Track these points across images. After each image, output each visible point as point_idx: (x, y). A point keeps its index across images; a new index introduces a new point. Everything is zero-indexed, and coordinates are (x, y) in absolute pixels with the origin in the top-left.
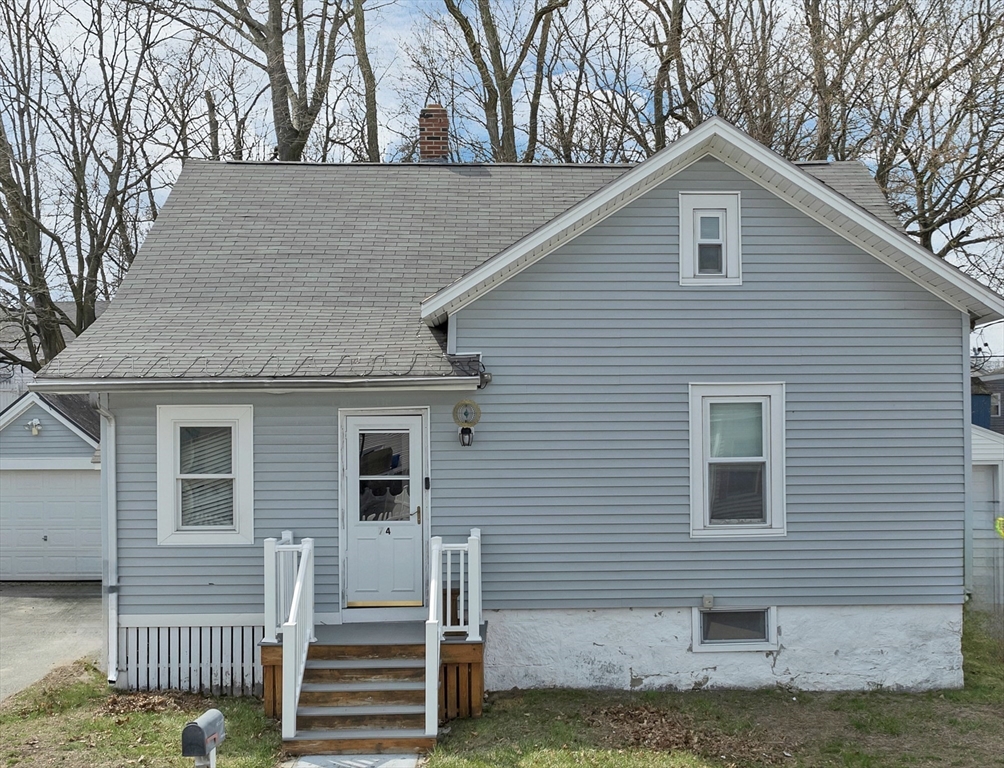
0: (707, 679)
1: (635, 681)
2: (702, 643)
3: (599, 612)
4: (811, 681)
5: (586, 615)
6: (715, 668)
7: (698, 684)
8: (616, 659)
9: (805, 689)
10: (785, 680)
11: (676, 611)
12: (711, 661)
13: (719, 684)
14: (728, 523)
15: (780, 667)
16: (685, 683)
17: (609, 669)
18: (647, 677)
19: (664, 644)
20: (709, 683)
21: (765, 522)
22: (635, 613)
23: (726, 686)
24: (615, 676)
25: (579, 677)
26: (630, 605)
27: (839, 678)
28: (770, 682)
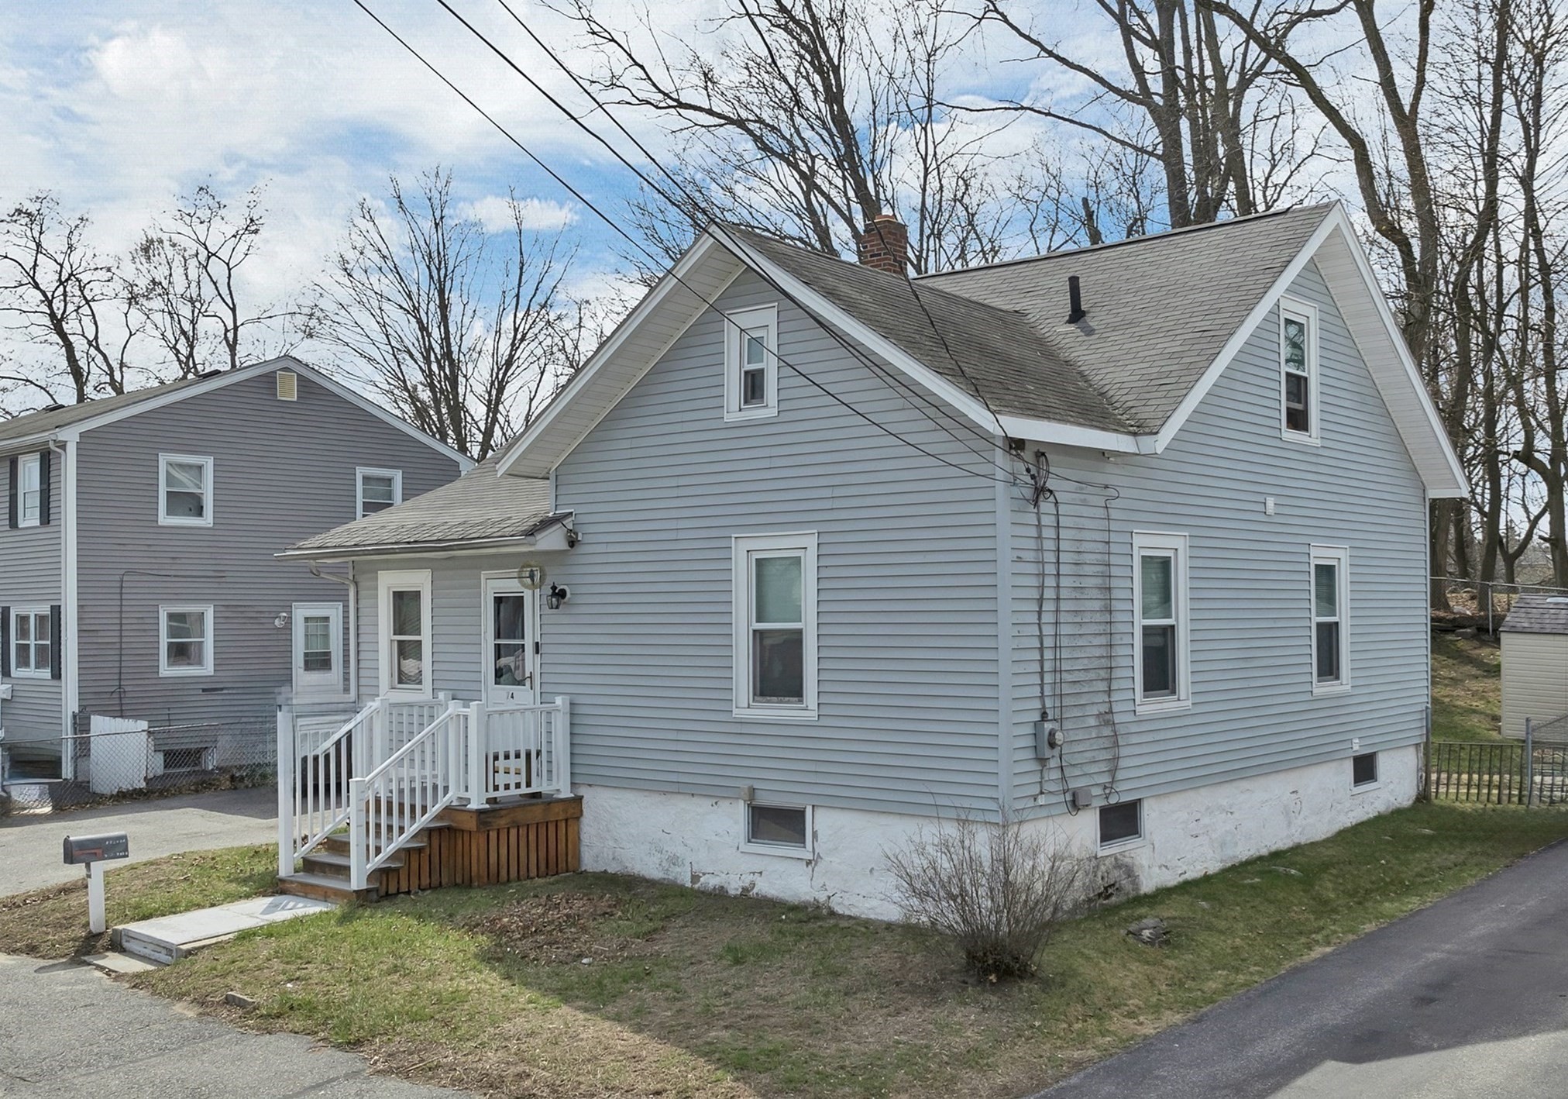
0: (753, 885)
1: (695, 878)
2: (749, 841)
3: (669, 796)
4: (847, 903)
5: (657, 798)
6: (761, 873)
7: (745, 890)
8: (679, 850)
9: (841, 912)
10: (822, 898)
11: (729, 801)
12: (758, 864)
13: (763, 892)
14: (768, 702)
15: (818, 882)
16: (734, 888)
17: (674, 860)
18: (704, 874)
19: (717, 838)
20: (755, 891)
21: (801, 701)
22: (695, 800)
23: (769, 896)
24: (679, 870)
25: (650, 867)
26: (690, 790)
27: (875, 903)
28: (808, 898)
